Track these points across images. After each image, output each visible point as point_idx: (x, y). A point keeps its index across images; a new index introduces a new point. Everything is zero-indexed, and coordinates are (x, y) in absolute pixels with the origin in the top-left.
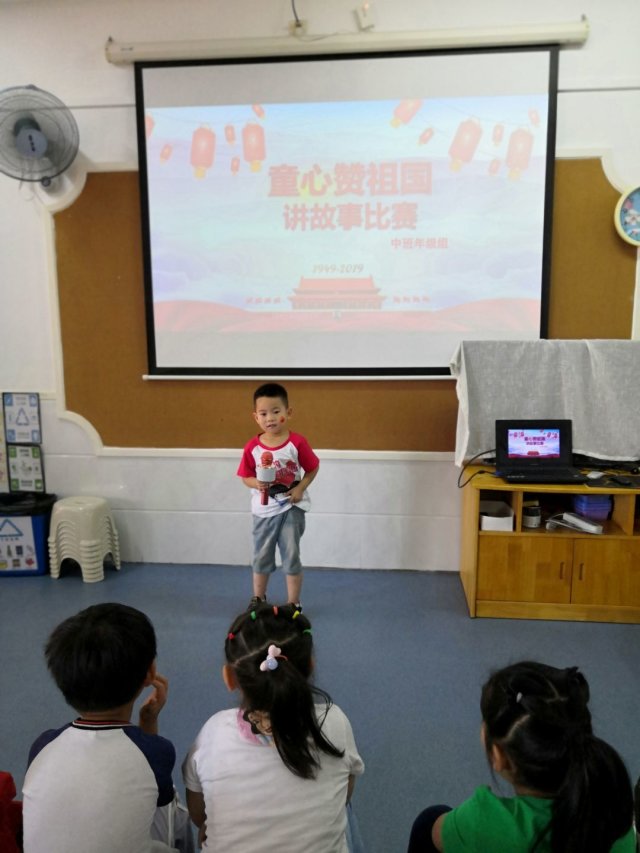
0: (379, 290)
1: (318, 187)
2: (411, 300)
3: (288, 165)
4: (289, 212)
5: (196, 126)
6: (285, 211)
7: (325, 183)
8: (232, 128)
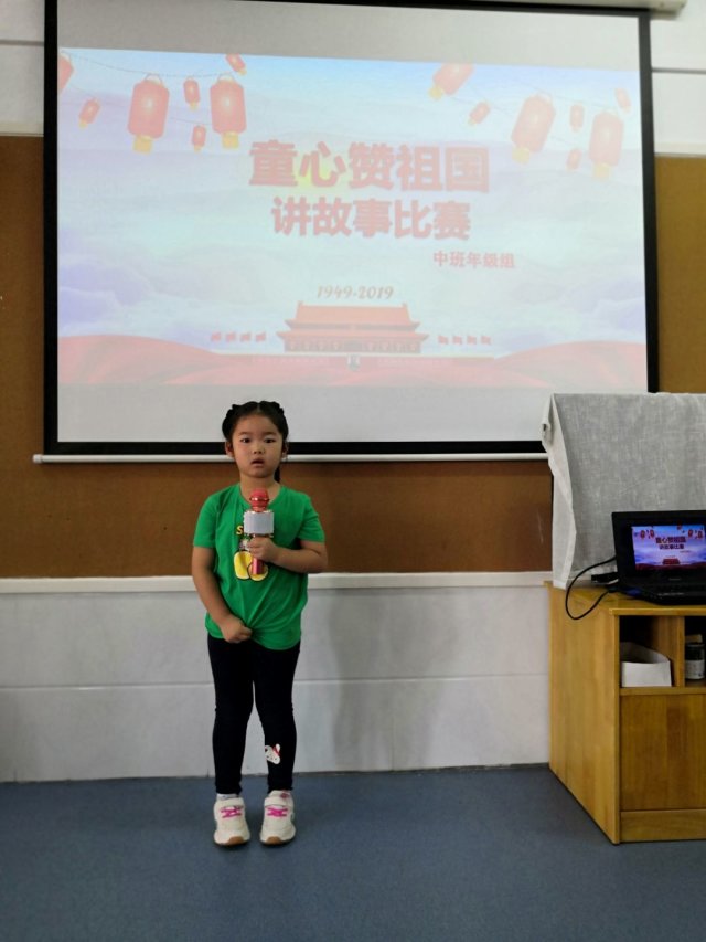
1: (325, 175)
2: (465, 340)
3: (280, 141)
4: (282, 207)
5: (140, 78)
6: (275, 206)
7: (335, 169)
8: (195, 84)
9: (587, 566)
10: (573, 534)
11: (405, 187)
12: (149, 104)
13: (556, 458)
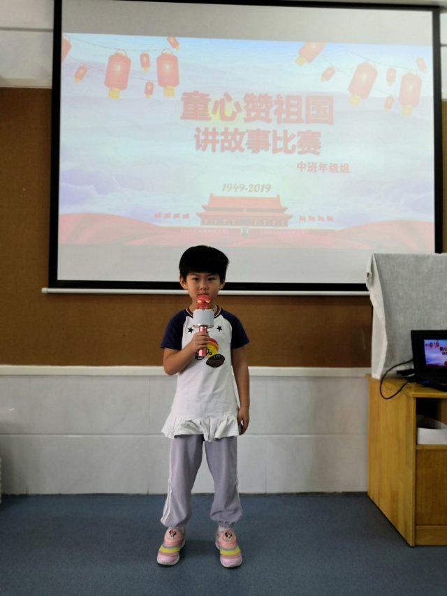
1: (228, 113)
2: (316, 219)
3: (200, 92)
4: (201, 134)
5: (113, 52)
6: (197, 133)
7: (235, 110)
8: (147, 56)
9: (394, 364)
10: (385, 344)
11: (279, 121)
12: (118, 68)
13: (375, 295)
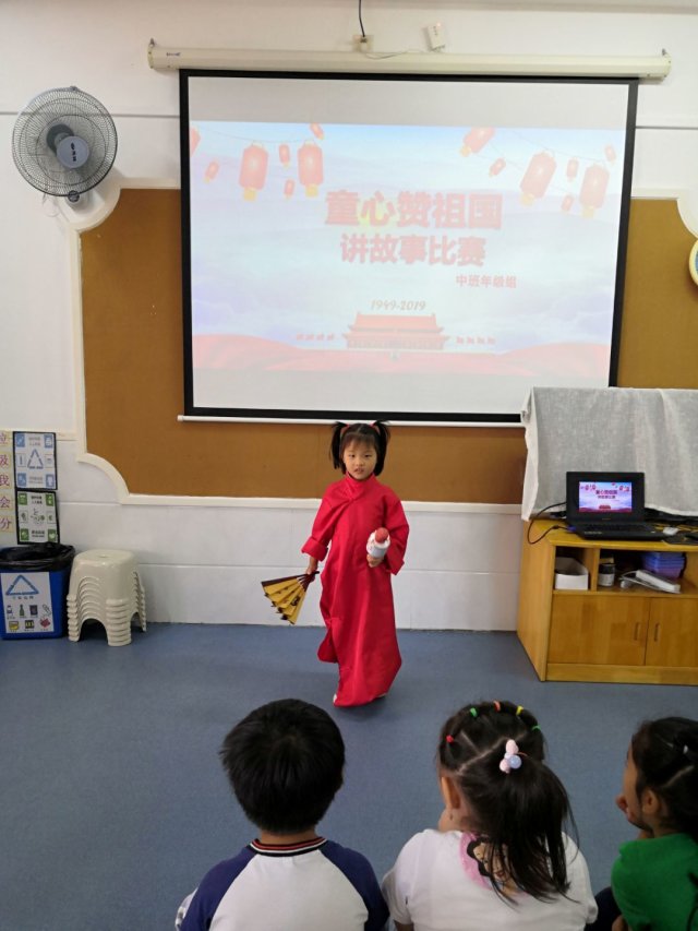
0: (441, 330)
1: (379, 216)
2: (476, 340)
3: (348, 191)
4: (348, 241)
5: (248, 144)
6: (342, 240)
7: (387, 212)
8: (286, 148)
